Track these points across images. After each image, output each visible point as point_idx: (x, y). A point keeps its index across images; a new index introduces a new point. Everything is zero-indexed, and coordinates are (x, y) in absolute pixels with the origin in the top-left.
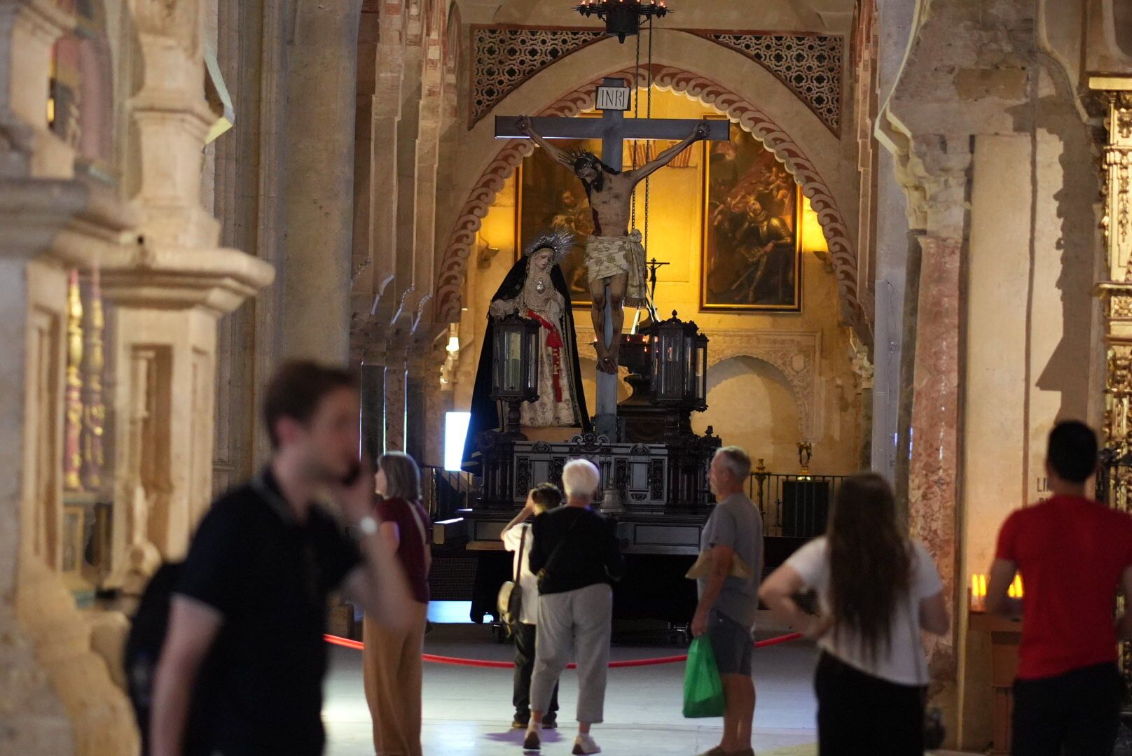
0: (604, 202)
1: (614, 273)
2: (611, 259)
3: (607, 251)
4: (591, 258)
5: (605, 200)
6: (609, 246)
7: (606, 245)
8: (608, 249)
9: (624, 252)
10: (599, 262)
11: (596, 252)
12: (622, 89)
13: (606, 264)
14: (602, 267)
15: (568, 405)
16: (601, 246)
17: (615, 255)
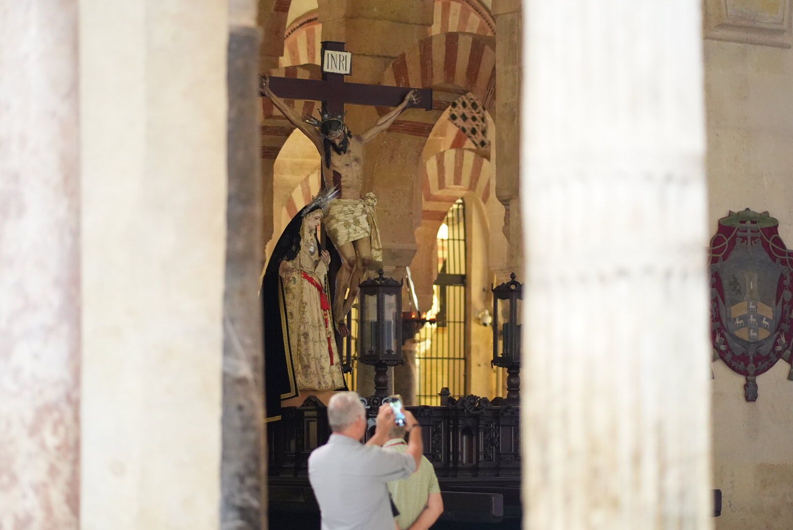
0: (347, 165)
1: (362, 236)
2: (357, 222)
3: (353, 213)
4: (338, 221)
5: (348, 163)
6: (353, 209)
7: (350, 207)
8: (353, 212)
9: (366, 216)
10: (347, 225)
11: (342, 214)
12: (344, 54)
13: (353, 226)
14: (351, 230)
15: (339, 368)
16: (346, 209)
17: (360, 218)
